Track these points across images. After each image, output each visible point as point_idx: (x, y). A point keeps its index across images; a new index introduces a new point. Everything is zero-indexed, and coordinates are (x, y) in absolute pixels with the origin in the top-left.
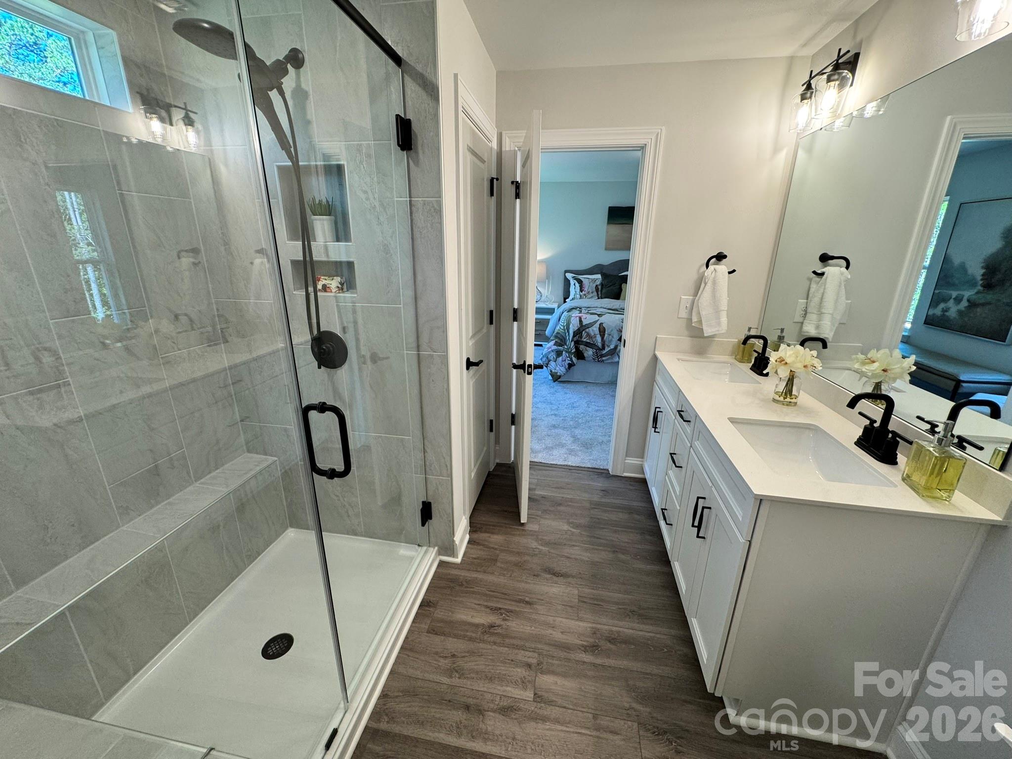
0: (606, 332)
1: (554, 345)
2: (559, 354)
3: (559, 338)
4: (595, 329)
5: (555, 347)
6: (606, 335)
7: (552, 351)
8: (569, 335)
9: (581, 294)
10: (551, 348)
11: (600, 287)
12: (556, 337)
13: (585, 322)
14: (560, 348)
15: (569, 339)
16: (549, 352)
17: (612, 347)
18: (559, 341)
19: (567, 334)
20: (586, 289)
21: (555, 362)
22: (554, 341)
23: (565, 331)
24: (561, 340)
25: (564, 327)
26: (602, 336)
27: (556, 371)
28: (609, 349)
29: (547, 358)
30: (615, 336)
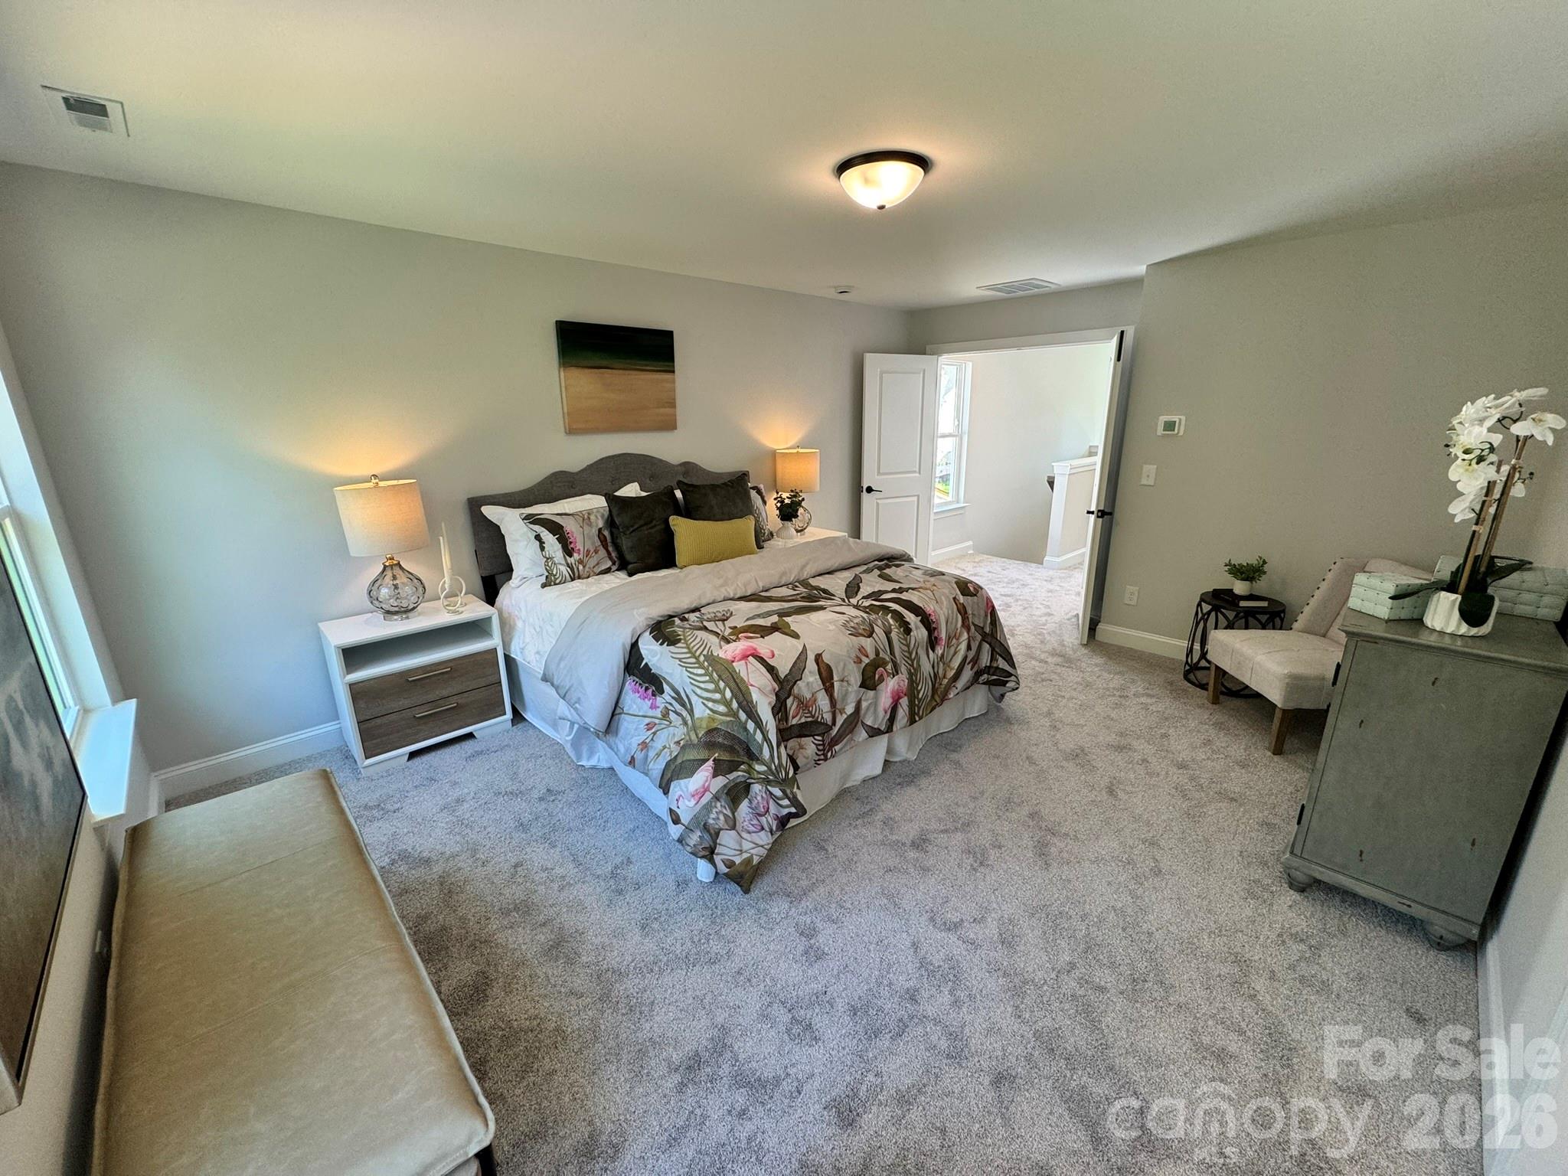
0: (836, 678)
1: (715, 776)
2: (736, 794)
3: (721, 746)
4: (811, 679)
5: (720, 781)
6: (836, 685)
7: (716, 798)
8: (759, 724)
9: (570, 560)
10: (706, 790)
11: (606, 533)
12: (710, 746)
13: (784, 668)
14: (735, 774)
15: (766, 738)
16: (708, 808)
17: (850, 709)
18: (726, 757)
19: (751, 726)
20: (579, 546)
21: (733, 827)
22: (710, 763)
23: (735, 715)
24: (731, 749)
25: (728, 704)
26: (829, 689)
27: (745, 856)
28: (845, 716)
29: (706, 828)
30: (852, 680)
